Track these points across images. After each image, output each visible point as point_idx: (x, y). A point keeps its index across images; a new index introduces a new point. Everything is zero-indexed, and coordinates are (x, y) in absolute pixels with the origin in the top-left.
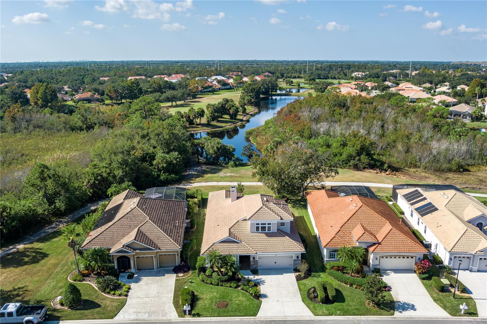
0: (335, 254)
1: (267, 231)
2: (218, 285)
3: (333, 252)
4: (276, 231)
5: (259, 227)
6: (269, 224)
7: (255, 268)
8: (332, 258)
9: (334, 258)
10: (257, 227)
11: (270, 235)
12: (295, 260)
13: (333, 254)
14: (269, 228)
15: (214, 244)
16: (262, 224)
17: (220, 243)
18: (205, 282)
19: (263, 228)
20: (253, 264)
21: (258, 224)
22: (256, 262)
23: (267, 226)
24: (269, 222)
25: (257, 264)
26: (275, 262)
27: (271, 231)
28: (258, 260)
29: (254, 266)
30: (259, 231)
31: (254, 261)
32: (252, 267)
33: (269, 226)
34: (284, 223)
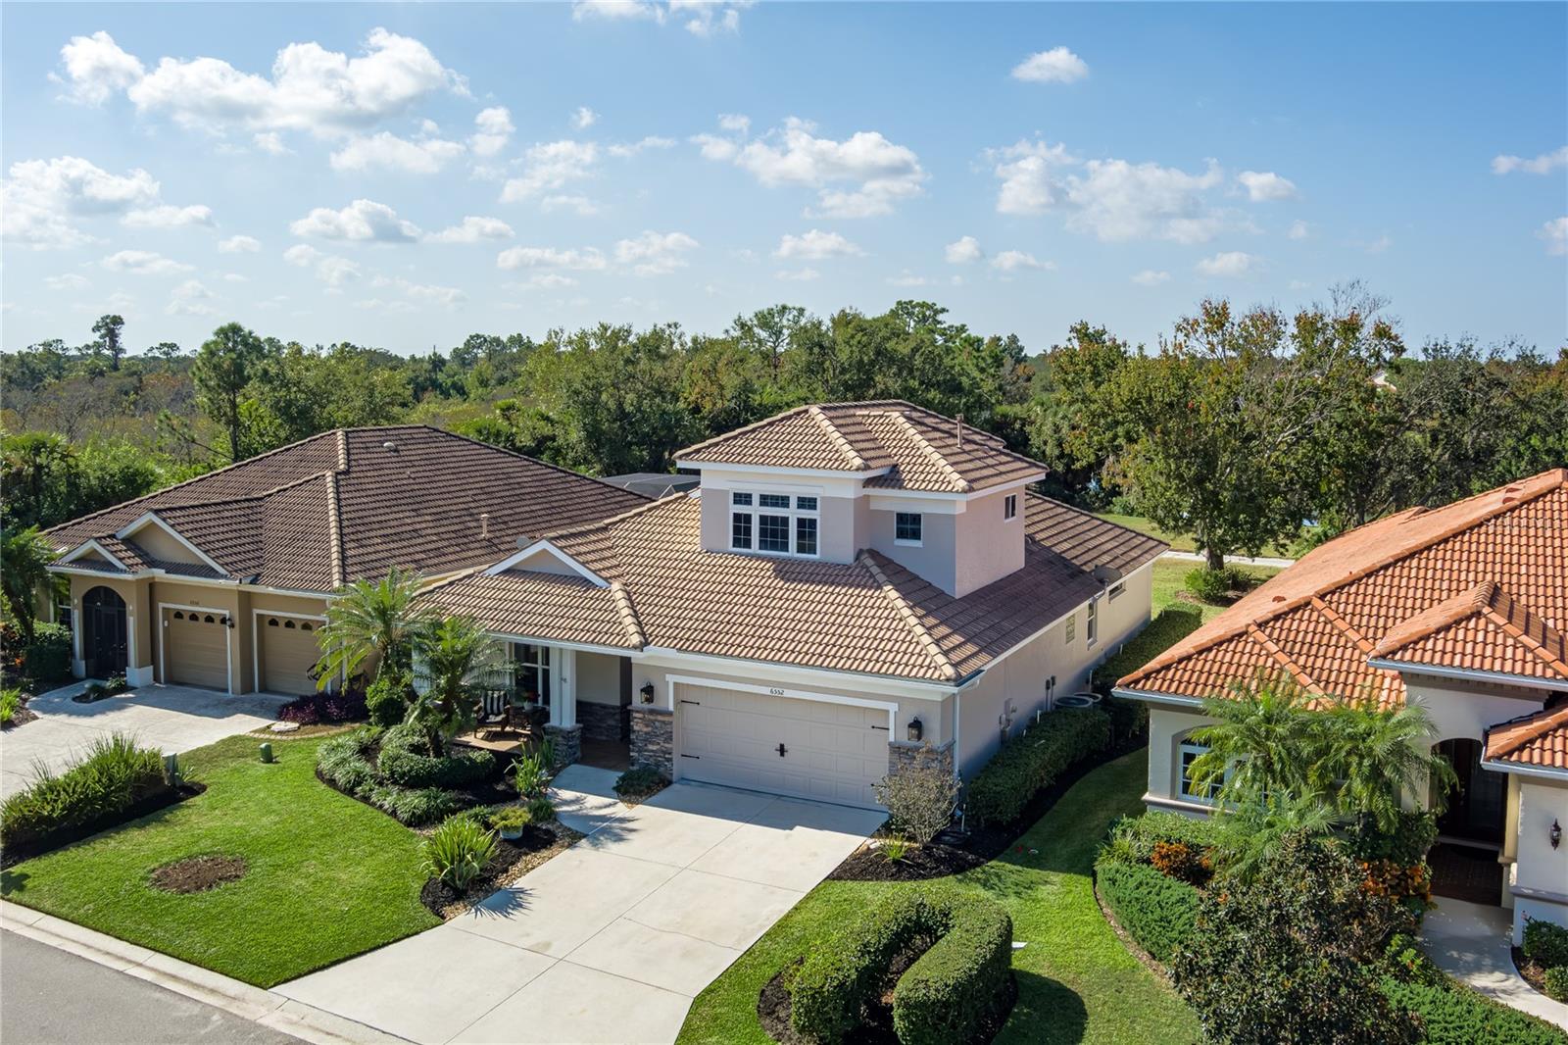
1: (792, 551)
2: (347, 789)
4: (848, 557)
5: (748, 518)
6: (807, 503)
10: (737, 517)
11: (823, 577)
12: (896, 749)
14: (807, 528)
15: (467, 577)
16: (765, 500)
19: (774, 533)
20: (646, 733)
21: (742, 498)
22: (664, 722)
23: (793, 514)
24: (807, 493)
25: (669, 738)
26: (782, 746)
27: (815, 553)
28: (671, 708)
29: (652, 751)
30: (747, 544)
31: (652, 712)
32: (639, 751)
33: (806, 514)
34: (916, 519)
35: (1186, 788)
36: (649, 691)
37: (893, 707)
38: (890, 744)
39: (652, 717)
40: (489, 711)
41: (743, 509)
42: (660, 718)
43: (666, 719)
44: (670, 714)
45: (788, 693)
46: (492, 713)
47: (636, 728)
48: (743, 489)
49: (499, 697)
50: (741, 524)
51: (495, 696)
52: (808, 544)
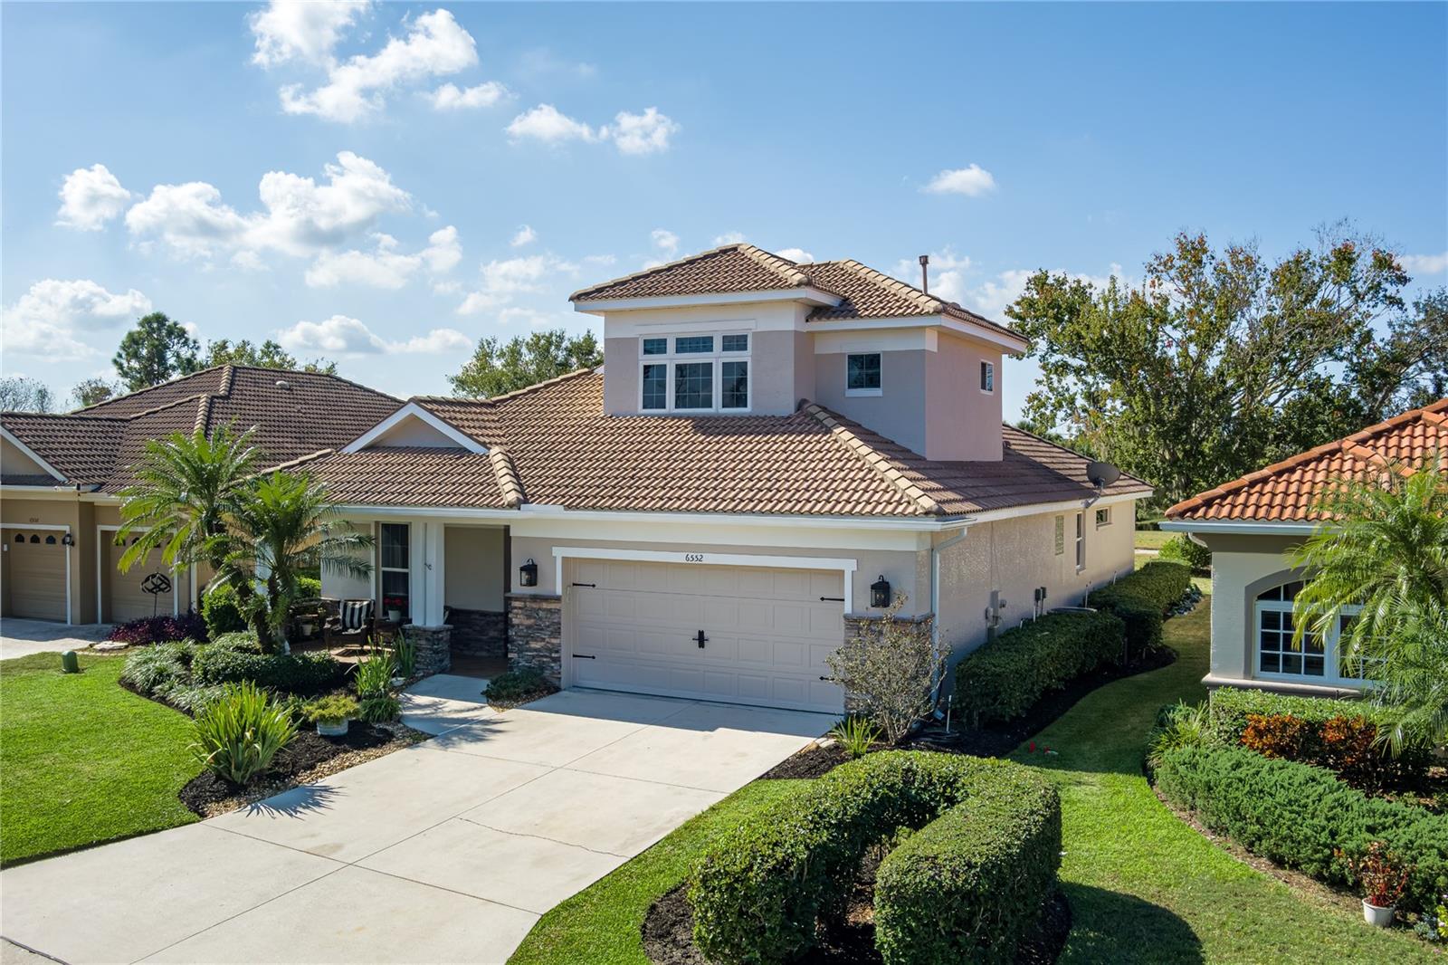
1: (717, 406)
4: (789, 409)
5: (661, 369)
6: (735, 342)
7: (544, 671)
10: (649, 370)
12: (853, 623)
13: (1292, 619)
14: (735, 375)
16: (684, 345)
20: (528, 627)
21: (656, 346)
22: (550, 610)
23: (717, 358)
24: (735, 327)
25: (557, 632)
26: (701, 633)
27: (746, 406)
28: (559, 591)
29: (536, 650)
30: (661, 403)
31: (535, 598)
32: (520, 652)
33: (735, 356)
34: (873, 361)
35: (1269, 663)
36: (531, 571)
37: (848, 566)
38: (846, 617)
39: (535, 606)
40: (348, 624)
41: (655, 360)
42: (545, 605)
43: (553, 606)
44: (558, 599)
45: (709, 559)
46: (352, 627)
47: (515, 621)
48: (655, 332)
49: (361, 609)
50: (653, 375)
51: (357, 606)
52: (736, 394)
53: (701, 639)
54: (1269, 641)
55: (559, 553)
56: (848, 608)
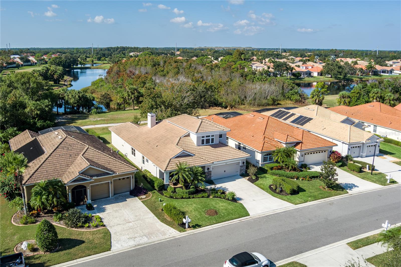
0: (267, 157)
1: (210, 143)
2: (189, 198)
3: (266, 155)
4: (218, 143)
5: (204, 140)
6: (213, 136)
7: (209, 179)
8: (266, 161)
9: (267, 161)
10: (202, 140)
11: (215, 146)
12: (241, 166)
13: (266, 157)
14: (213, 139)
15: (170, 160)
16: (207, 136)
17: (175, 158)
18: (174, 197)
19: (208, 141)
20: (208, 175)
21: (203, 137)
22: (210, 173)
23: (210, 138)
24: (213, 134)
27: (214, 143)
30: (204, 144)
34: (221, 135)
35: (264, 161)
36: (208, 169)
37: (241, 161)
41: (203, 139)
44: (211, 171)
45: (228, 163)
47: (206, 175)
48: (203, 135)
50: (203, 141)
52: (212, 142)
53: (225, 171)
54: (264, 159)
55: (211, 166)
56: (240, 165)
